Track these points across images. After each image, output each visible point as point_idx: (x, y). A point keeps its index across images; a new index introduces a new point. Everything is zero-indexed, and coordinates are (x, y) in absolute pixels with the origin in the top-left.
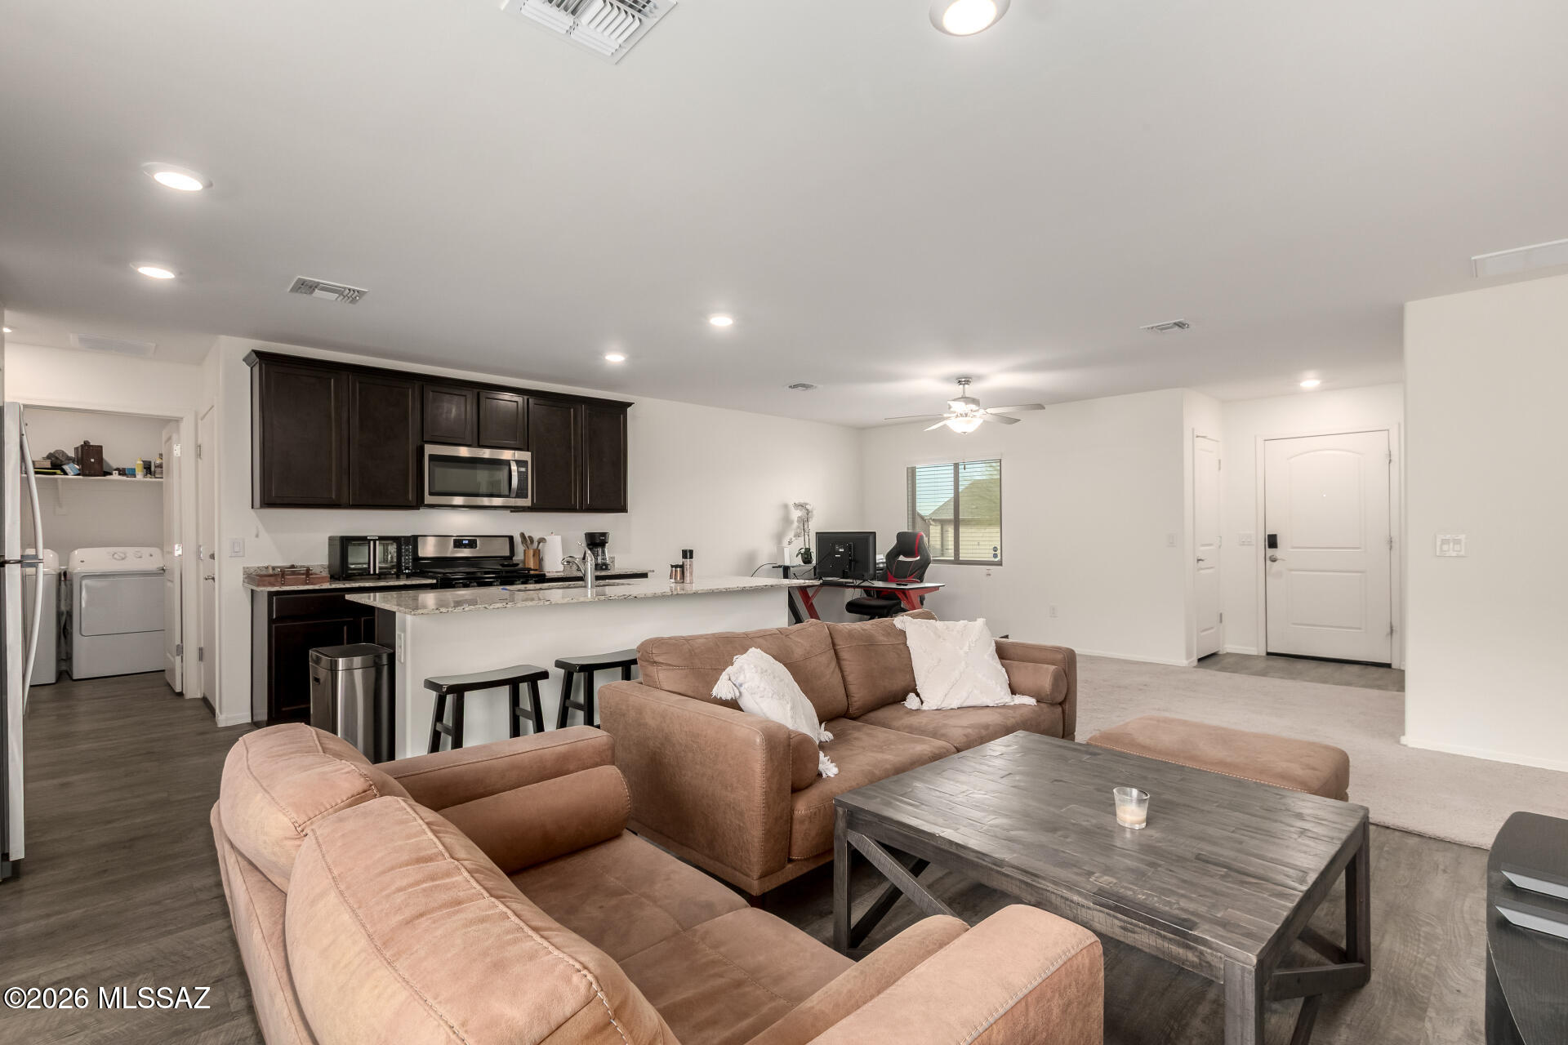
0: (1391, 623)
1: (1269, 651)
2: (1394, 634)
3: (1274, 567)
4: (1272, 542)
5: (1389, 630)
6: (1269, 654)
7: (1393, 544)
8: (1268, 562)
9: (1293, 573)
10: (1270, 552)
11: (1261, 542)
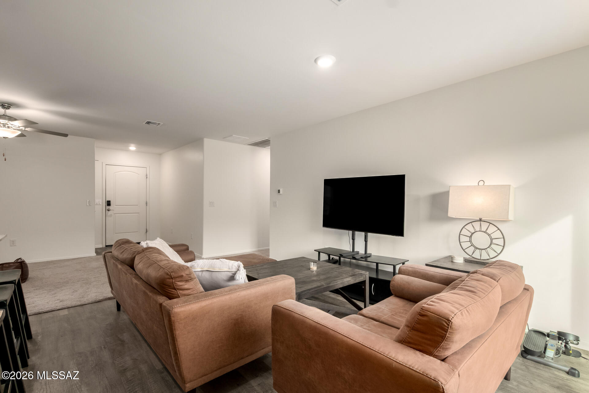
0: (146, 229)
1: (107, 245)
2: (147, 232)
3: (110, 213)
4: (109, 203)
5: (146, 231)
6: (106, 246)
7: (147, 204)
8: (107, 211)
9: (116, 215)
10: (108, 207)
11: (104, 204)
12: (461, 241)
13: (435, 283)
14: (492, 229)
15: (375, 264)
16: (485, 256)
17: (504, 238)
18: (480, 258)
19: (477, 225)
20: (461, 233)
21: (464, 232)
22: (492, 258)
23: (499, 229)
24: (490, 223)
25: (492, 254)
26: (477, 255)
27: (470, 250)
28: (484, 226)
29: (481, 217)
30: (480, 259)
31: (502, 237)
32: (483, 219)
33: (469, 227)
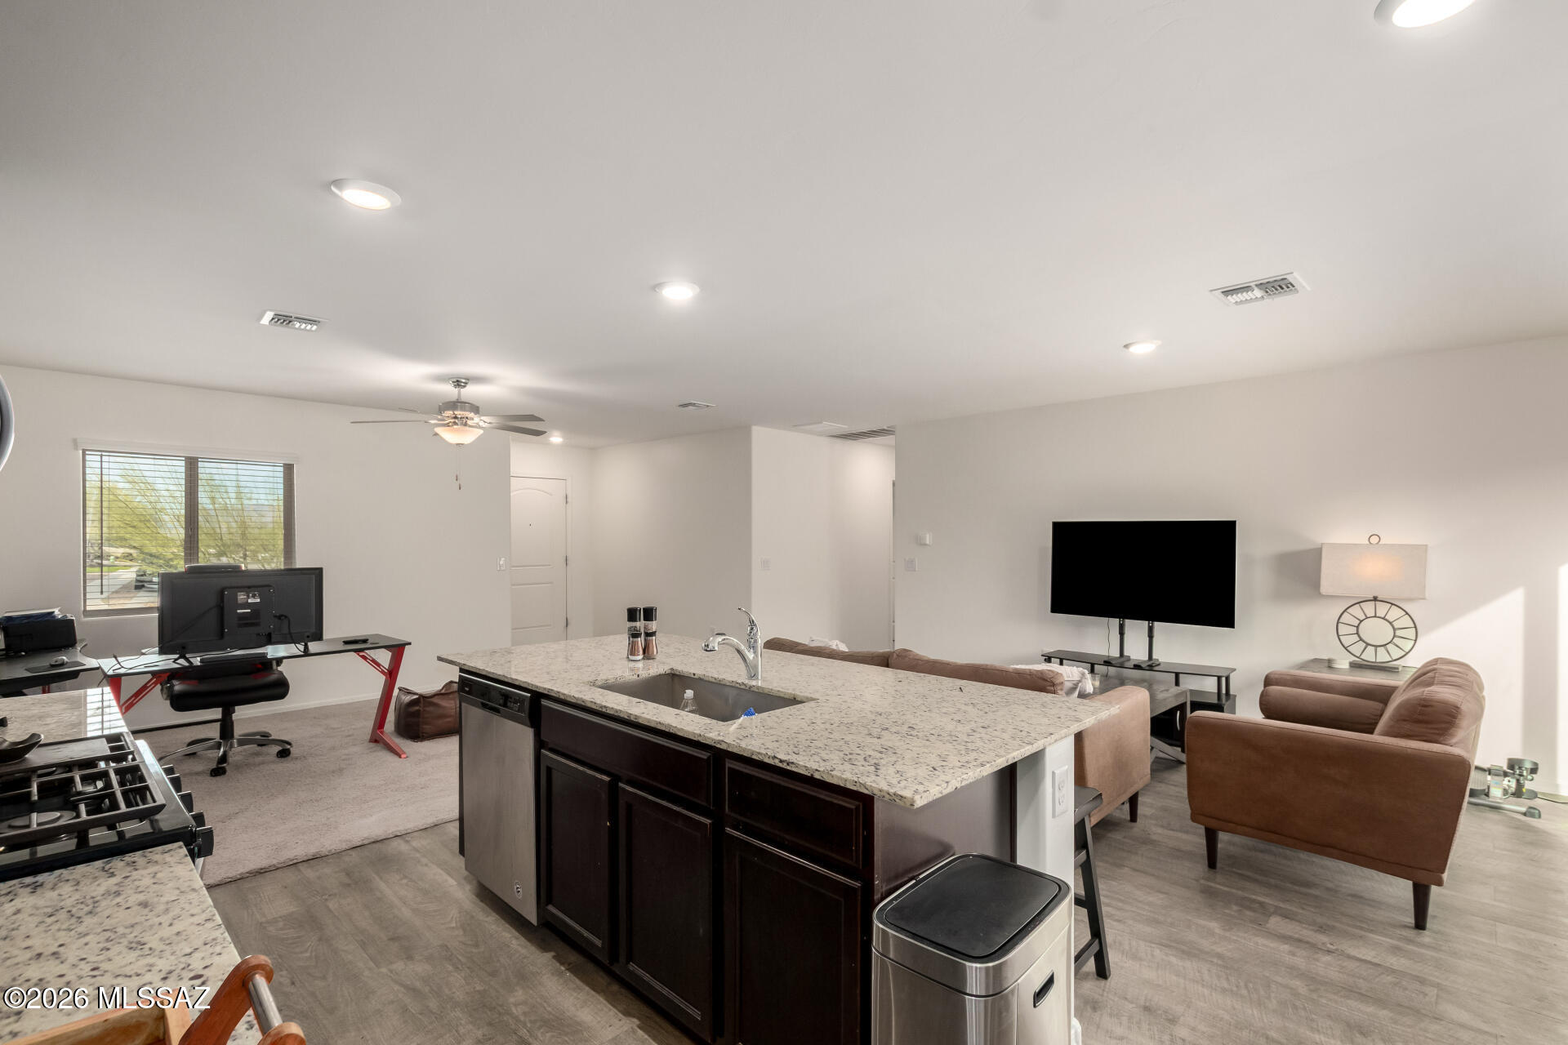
7: (569, 562)
12: (1340, 634)
13: (1359, 700)
14: (1394, 613)
15: (1174, 675)
16: (1382, 657)
17: (1415, 627)
18: (1374, 660)
19: (1369, 608)
20: (1341, 621)
21: (1346, 618)
22: (1395, 660)
23: (1407, 613)
24: (1392, 604)
25: (1396, 653)
26: (1369, 656)
27: (1357, 649)
28: (1382, 609)
29: (1375, 595)
30: (1376, 662)
31: (1413, 626)
32: (1380, 598)
33: (1356, 611)
